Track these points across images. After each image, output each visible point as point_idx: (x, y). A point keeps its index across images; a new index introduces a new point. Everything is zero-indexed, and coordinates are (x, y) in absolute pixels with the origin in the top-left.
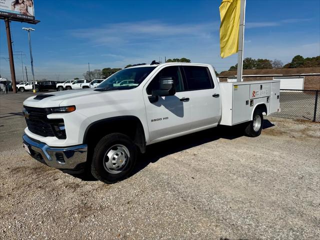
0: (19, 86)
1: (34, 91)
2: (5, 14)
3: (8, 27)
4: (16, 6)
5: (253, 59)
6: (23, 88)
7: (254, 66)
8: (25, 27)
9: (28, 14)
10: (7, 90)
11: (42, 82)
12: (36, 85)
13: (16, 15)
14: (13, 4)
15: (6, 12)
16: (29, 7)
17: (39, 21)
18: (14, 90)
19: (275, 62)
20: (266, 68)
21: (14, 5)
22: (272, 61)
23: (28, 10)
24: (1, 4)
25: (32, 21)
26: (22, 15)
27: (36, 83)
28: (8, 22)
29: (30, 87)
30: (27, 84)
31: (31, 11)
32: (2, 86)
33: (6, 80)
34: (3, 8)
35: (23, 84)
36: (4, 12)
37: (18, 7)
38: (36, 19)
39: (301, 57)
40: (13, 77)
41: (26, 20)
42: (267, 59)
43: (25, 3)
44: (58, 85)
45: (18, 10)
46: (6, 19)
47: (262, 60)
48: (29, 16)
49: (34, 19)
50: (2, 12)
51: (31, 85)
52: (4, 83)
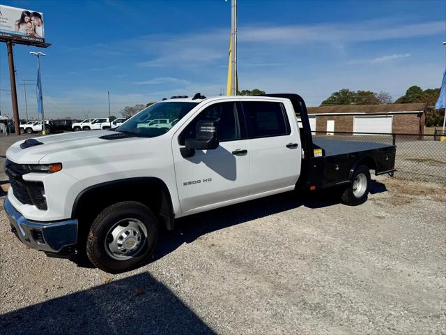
0: (25, 126)
1: (44, 133)
2: (6, 35)
3: (11, 52)
4: (21, 26)
5: (351, 90)
6: (31, 128)
7: (353, 101)
8: (34, 51)
9: (36, 35)
10: (8, 131)
11: (54, 122)
12: (46, 125)
13: (20, 36)
14: (17, 23)
15: (8, 34)
16: (37, 27)
17: (50, 45)
18: (16, 131)
19: (381, 95)
20: (370, 103)
21: (19, 24)
22: (376, 94)
23: (37, 31)
24: (1, 23)
25: (41, 44)
26: (28, 37)
27: (47, 123)
28: (10, 46)
29: (38, 128)
30: (36, 124)
31: (40, 32)
32: (2, 126)
33: (6, 118)
34: (3, 28)
35: (31, 123)
36: (5, 33)
37: (23, 27)
38: (46, 42)
39: (419, 88)
40: (16, 115)
41: (34, 43)
42: (371, 91)
43: (32, 22)
44: (74, 125)
45: (23, 31)
46: (8, 43)
47: (363, 92)
48: (37, 38)
49: (44, 41)
50: (2, 33)
51: (41, 125)
52: (5, 122)
